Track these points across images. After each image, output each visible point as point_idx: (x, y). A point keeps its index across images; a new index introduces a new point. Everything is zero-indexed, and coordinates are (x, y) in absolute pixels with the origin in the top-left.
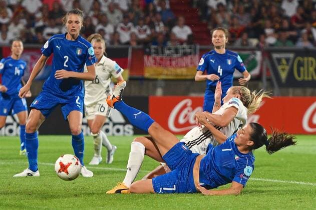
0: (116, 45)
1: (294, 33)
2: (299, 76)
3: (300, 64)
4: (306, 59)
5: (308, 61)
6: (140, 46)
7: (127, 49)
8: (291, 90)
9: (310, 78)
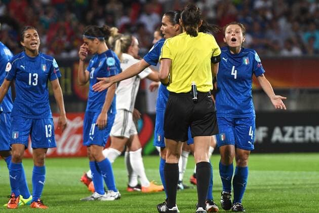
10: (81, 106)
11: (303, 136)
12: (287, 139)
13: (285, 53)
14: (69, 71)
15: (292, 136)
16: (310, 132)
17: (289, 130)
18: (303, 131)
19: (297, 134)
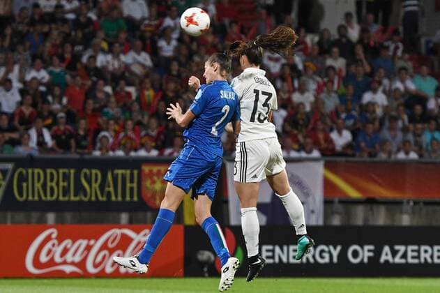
1: (15, 135)
2: (21, 194)
3: (22, 179)
4: (30, 171)
5: (33, 173)
8: (9, 215)
9: (36, 198)
10: (149, 215)
11: (418, 257)
12: (398, 260)
13: (401, 156)
14: (136, 172)
15: (404, 256)
16: (426, 251)
17: (402, 248)
18: (418, 251)
19: (410, 254)
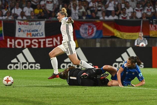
0: (134, 19)
6: (148, 20)
7: (141, 21)
